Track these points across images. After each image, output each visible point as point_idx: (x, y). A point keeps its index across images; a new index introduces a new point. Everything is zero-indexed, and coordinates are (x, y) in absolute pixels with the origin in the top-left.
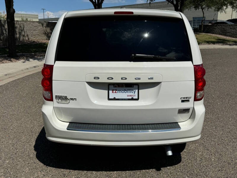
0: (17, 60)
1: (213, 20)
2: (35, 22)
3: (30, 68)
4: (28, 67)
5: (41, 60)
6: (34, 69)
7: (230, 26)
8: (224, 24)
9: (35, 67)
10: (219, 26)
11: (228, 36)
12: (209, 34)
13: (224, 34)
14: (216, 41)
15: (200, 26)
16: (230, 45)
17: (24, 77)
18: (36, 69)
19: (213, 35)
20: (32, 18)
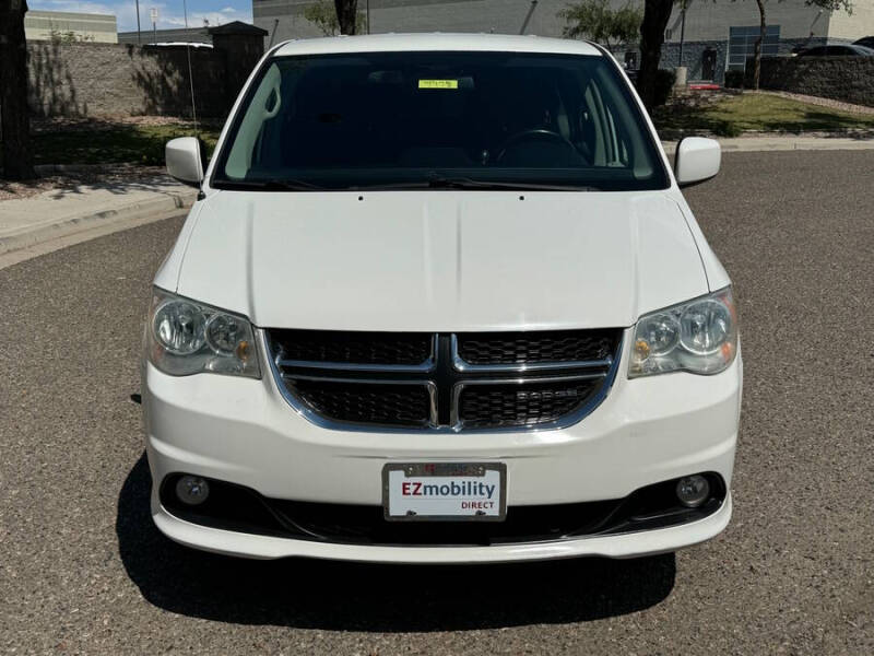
0: (35, 190)
1: (808, 40)
2: (102, 44)
3: (86, 218)
4: (75, 214)
5: (123, 189)
6: (100, 221)
7: (864, 61)
8: (844, 57)
9: (102, 215)
10: (822, 62)
11: (856, 102)
12: (782, 94)
13: (844, 92)
14: (804, 121)
15: (751, 63)
16: (856, 136)
17: (63, 249)
18: (106, 221)
19: (800, 98)
20: (93, 27)
